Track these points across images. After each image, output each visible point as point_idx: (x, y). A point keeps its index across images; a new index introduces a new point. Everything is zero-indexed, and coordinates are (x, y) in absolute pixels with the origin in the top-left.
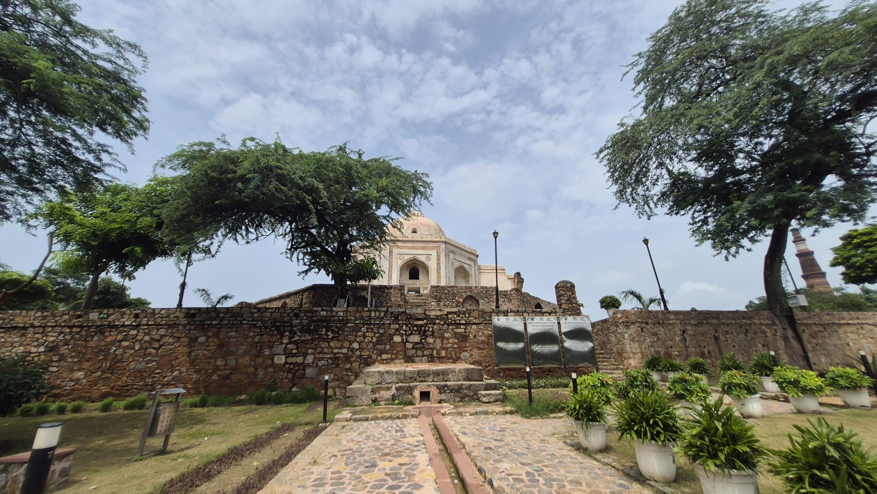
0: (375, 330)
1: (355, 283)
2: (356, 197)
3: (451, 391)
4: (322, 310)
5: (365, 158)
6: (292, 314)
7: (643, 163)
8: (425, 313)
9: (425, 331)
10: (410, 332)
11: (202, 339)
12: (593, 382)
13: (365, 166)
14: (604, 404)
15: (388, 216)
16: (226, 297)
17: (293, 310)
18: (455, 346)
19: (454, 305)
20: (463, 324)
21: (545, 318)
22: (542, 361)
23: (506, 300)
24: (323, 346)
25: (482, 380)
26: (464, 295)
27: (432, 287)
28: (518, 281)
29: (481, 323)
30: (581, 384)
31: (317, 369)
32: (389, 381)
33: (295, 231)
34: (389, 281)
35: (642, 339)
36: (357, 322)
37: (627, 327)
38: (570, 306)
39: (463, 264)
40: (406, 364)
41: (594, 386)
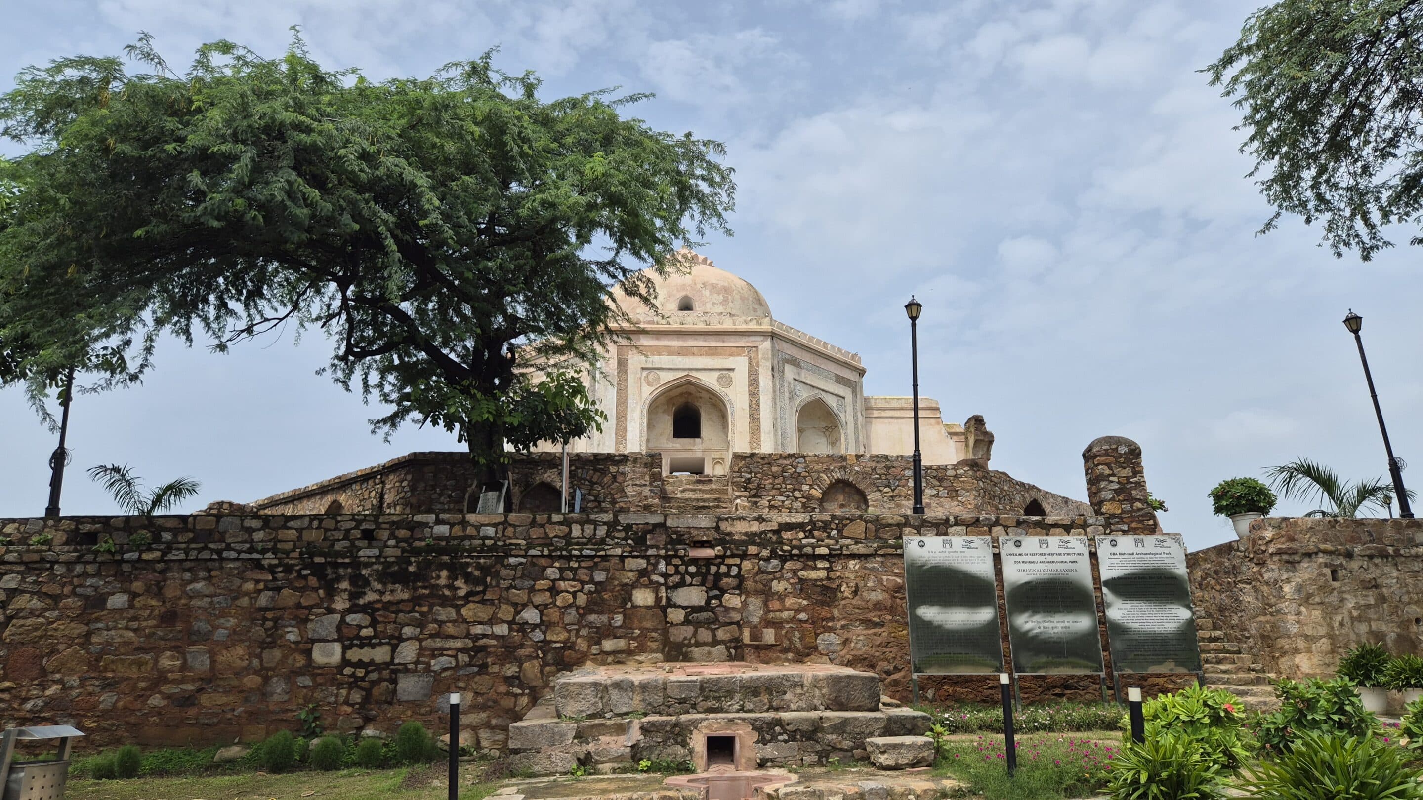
0: (583, 574)
1: (527, 447)
2: (523, 212)
3: (792, 737)
4: (438, 522)
5: (544, 97)
6: (357, 533)
7: (1354, 93)
8: (717, 528)
9: (718, 576)
10: (677, 579)
11: (118, 600)
12: (1189, 711)
13: (544, 120)
14: (1217, 773)
15: (612, 263)
16: (176, 489)
17: (359, 523)
18: (803, 616)
19: (797, 505)
20: (822, 557)
21: (1054, 541)
22: (1043, 659)
23: (943, 492)
24: (443, 617)
25: (876, 709)
26: (826, 479)
27: (738, 457)
28: (976, 442)
29: (873, 555)
30: (1156, 717)
31: (427, 679)
32: (624, 709)
33: (355, 308)
34: (618, 443)
35: (1333, 598)
36: (532, 552)
37: (1291, 565)
38: (1127, 507)
39: (823, 395)
40: (667, 666)
41: (1192, 722)
